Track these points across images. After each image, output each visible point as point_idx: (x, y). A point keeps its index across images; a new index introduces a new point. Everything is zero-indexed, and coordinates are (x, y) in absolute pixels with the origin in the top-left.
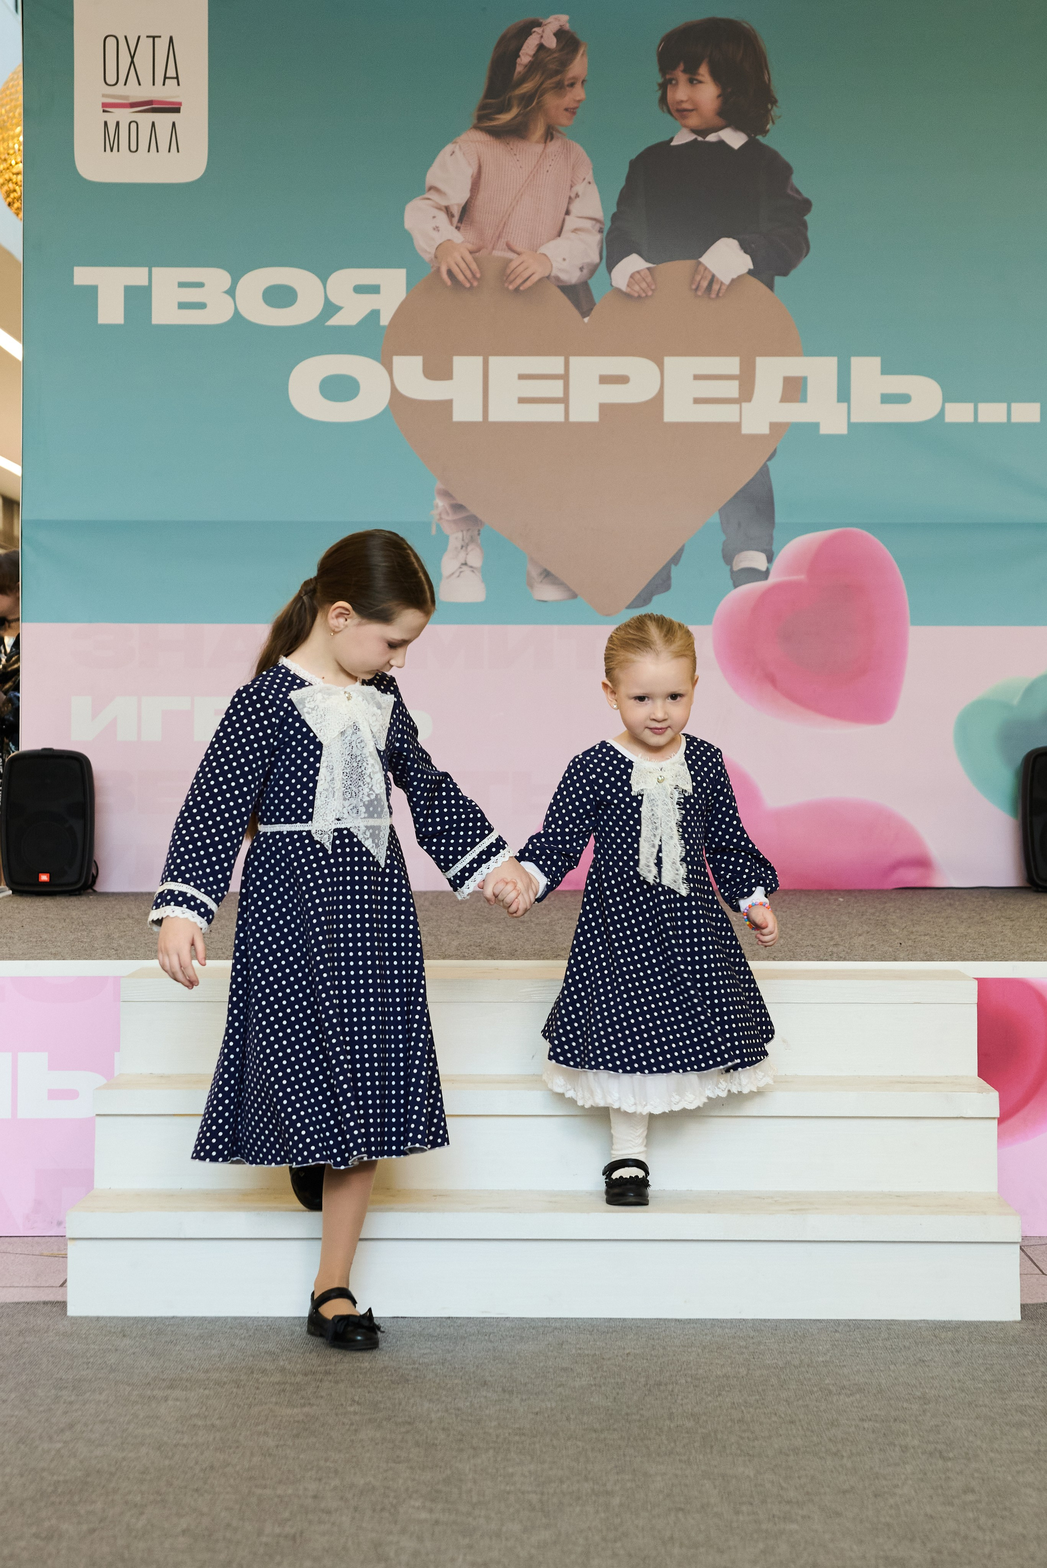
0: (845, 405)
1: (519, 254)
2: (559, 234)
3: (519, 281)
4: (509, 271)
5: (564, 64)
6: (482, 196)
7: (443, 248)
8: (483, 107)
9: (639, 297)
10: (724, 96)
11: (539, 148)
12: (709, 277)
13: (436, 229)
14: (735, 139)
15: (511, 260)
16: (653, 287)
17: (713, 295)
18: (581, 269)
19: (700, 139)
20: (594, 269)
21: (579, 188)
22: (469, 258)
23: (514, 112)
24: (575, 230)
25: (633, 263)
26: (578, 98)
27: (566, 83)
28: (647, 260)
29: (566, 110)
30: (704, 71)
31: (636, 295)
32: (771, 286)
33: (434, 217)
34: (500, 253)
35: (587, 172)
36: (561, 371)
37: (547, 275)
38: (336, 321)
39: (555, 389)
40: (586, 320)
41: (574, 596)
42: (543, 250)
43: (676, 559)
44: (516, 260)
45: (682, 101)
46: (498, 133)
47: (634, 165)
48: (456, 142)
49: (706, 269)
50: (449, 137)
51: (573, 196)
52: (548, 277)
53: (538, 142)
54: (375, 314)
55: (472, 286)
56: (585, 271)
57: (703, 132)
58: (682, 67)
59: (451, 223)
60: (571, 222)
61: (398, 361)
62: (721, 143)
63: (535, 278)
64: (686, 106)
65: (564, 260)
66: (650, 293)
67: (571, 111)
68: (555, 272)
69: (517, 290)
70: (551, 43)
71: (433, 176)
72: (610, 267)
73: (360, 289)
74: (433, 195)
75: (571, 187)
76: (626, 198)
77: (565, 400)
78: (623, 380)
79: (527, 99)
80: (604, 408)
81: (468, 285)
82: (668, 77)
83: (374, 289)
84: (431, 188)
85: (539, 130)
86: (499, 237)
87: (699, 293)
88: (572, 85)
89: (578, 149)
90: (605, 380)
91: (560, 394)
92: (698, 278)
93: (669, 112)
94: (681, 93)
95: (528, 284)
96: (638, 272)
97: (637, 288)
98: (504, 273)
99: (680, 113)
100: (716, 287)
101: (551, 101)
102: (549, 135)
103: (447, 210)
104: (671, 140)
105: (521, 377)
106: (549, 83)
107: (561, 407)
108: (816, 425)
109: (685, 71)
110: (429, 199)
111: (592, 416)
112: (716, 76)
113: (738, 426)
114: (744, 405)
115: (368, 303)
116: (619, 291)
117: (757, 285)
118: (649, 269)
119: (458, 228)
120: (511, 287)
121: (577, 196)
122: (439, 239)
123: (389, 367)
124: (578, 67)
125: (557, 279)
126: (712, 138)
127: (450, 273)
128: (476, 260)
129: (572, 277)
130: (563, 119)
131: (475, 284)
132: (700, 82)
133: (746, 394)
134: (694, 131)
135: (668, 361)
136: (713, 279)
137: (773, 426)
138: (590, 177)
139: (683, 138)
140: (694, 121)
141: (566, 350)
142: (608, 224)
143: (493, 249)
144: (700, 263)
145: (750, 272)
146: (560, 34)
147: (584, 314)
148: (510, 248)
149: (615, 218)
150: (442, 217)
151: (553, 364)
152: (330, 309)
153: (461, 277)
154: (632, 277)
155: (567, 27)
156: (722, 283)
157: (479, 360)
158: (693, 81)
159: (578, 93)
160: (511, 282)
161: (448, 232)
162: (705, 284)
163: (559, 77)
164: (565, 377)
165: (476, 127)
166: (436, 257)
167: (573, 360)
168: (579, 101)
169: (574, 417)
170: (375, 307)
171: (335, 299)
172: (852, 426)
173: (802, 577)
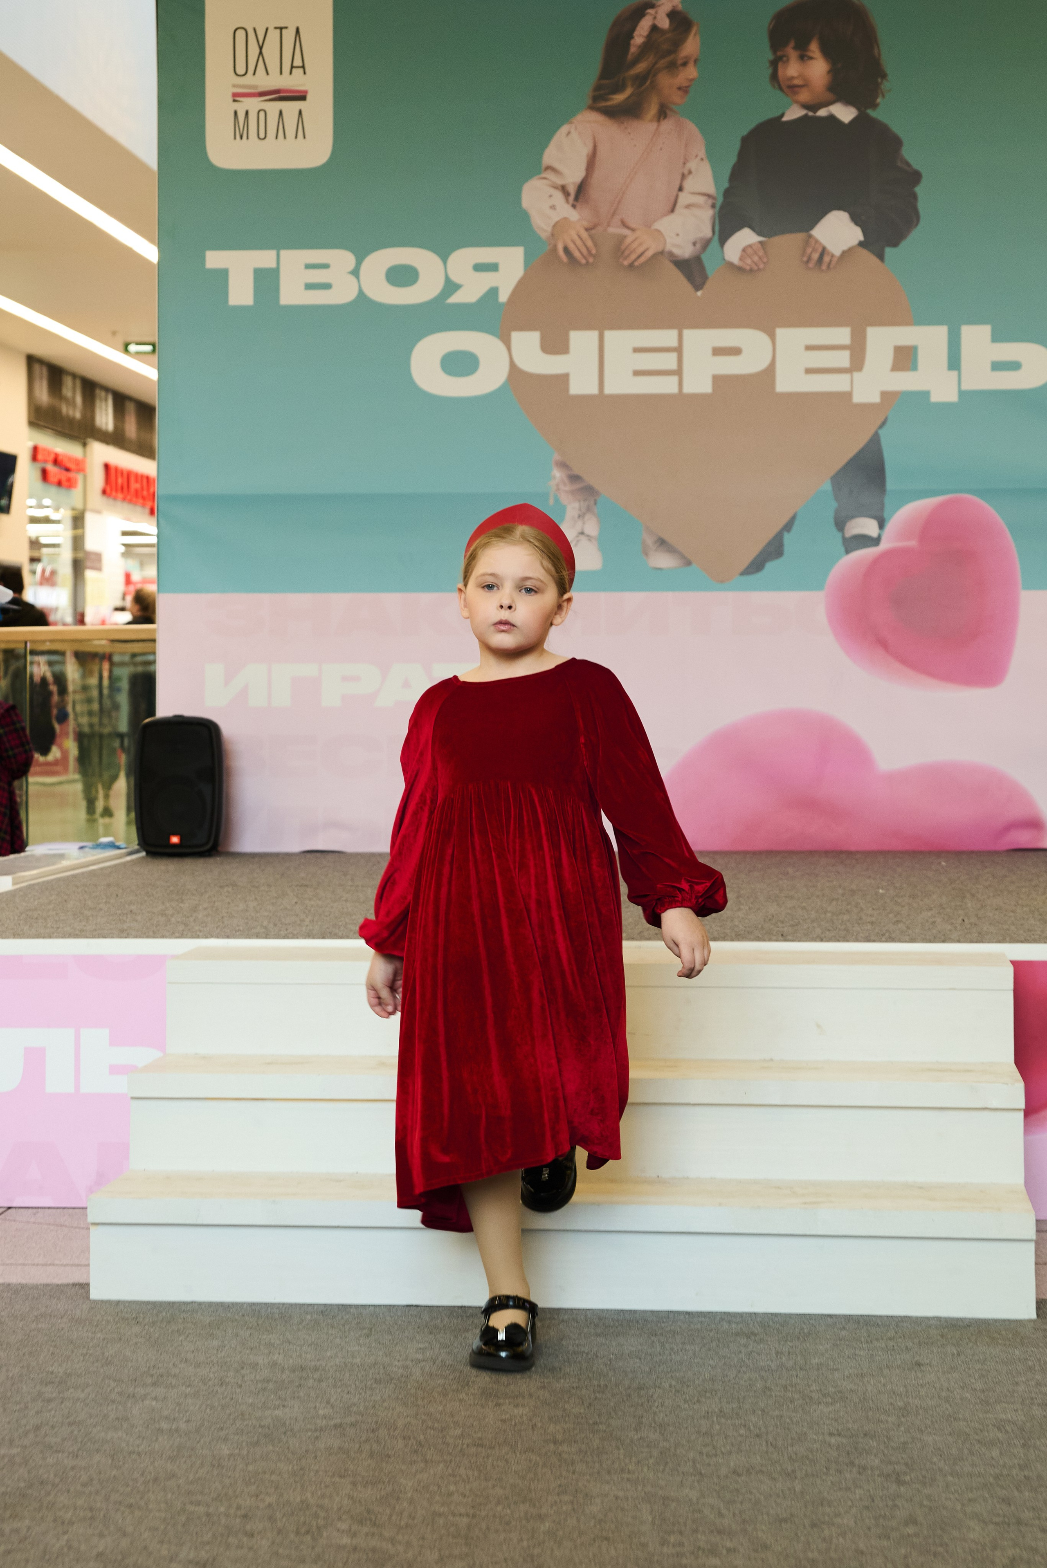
0: (955, 374)
1: (633, 230)
2: (672, 210)
3: (633, 257)
4: (623, 247)
5: (677, 44)
6: (597, 174)
7: (560, 226)
8: (597, 88)
9: (751, 270)
10: (833, 72)
11: (653, 126)
12: (820, 250)
13: (553, 207)
14: (845, 113)
15: (624, 237)
16: (765, 260)
17: (824, 267)
18: (694, 244)
19: (811, 114)
20: (706, 243)
21: (692, 165)
22: (585, 235)
23: (628, 92)
24: (688, 206)
25: (745, 237)
26: (691, 77)
27: (680, 62)
28: (759, 234)
29: (679, 88)
30: (814, 48)
31: (748, 268)
32: (881, 257)
33: (551, 196)
34: (615, 230)
36: (674, 343)
37: (660, 249)
38: (456, 298)
39: (669, 361)
40: (699, 293)
41: (689, 563)
42: (658, 225)
43: (788, 527)
44: (630, 236)
45: (792, 78)
46: (614, 113)
47: (745, 140)
48: (571, 123)
49: (817, 241)
50: (566, 117)
51: (686, 172)
52: (662, 253)
53: (651, 121)
54: (493, 292)
55: (587, 263)
56: (698, 246)
57: (814, 107)
58: (792, 44)
59: (567, 201)
60: (684, 198)
61: (517, 337)
62: (832, 118)
63: (649, 254)
64: (797, 82)
65: (678, 235)
66: (762, 266)
67: (684, 90)
68: (669, 248)
69: (631, 265)
70: (664, 23)
71: (550, 156)
72: (723, 241)
73: (479, 268)
74: (549, 175)
75: (684, 163)
76: (736, 174)
77: (678, 372)
78: (735, 351)
79: (641, 79)
80: (718, 380)
81: (583, 261)
82: (779, 54)
83: (493, 267)
84: (549, 168)
85: (653, 110)
86: (614, 214)
87: (811, 265)
88: (685, 64)
90: (718, 351)
91: (674, 366)
92: (809, 250)
93: (781, 88)
94: (792, 70)
95: (643, 259)
96: (750, 246)
98: (619, 249)
99: (791, 89)
100: (826, 259)
101: (665, 81)
102: (663, 113)
103: (564, 189)
104: (782, 115)
105: (637, 350)
106: (662, 63)
107: (675, 379)
108: (926, 394)
109: (795, 48)
110: (545, 178)
111: (706, 387)
112: (826, 53)
113: (848, 395)
114: (856, 375)
115: (487, 281)
116: (731, 265)
118: (761, 243)
119: (574, 206)
120: (626, 263)
121: (690, 172)
122: (555, 217)
123: (507, 343)
124: (691, 46)
125: (671, 254)
126: (822, 113)
127: (566, 250)
128: (592, 237)
129: (685, 251)
130: (676, 97)
131: (591, 260)
132: (811, 58)
133: (857, 362)
134: (805, 106)
135: (780, 332)
136: (824, 251)
137: (884, 394)
138: (702, 153)
139: (793, 113)
140: (804, 96)
141: (680, 323)
142: (720, 201)
143: (609, 225)
144: (810, 236)
145: (861, 244)
146: (673, 15)
147: (698, 287)
148: (624, 225)
149: (727, 193)
150: (559, 196)
151: (668, 337)
152: (451, 287)
153: (577, 254)
154: (744, 250)
156: (833, 256)
157: (594, 335)
158: (804, 57)
159: (691, 72)
160: (626, 258)
161: (564, 210)
162: (816, 256)
163: (672, 57)
164: (679, 350)
165: (592, 108)
166: (553, 235)
167: (687, 333)
168: (691, 80)
169: (688, 389)
170: (494, 284)
171: (455, 278)
172: (963, 394)
173: (913, 543)
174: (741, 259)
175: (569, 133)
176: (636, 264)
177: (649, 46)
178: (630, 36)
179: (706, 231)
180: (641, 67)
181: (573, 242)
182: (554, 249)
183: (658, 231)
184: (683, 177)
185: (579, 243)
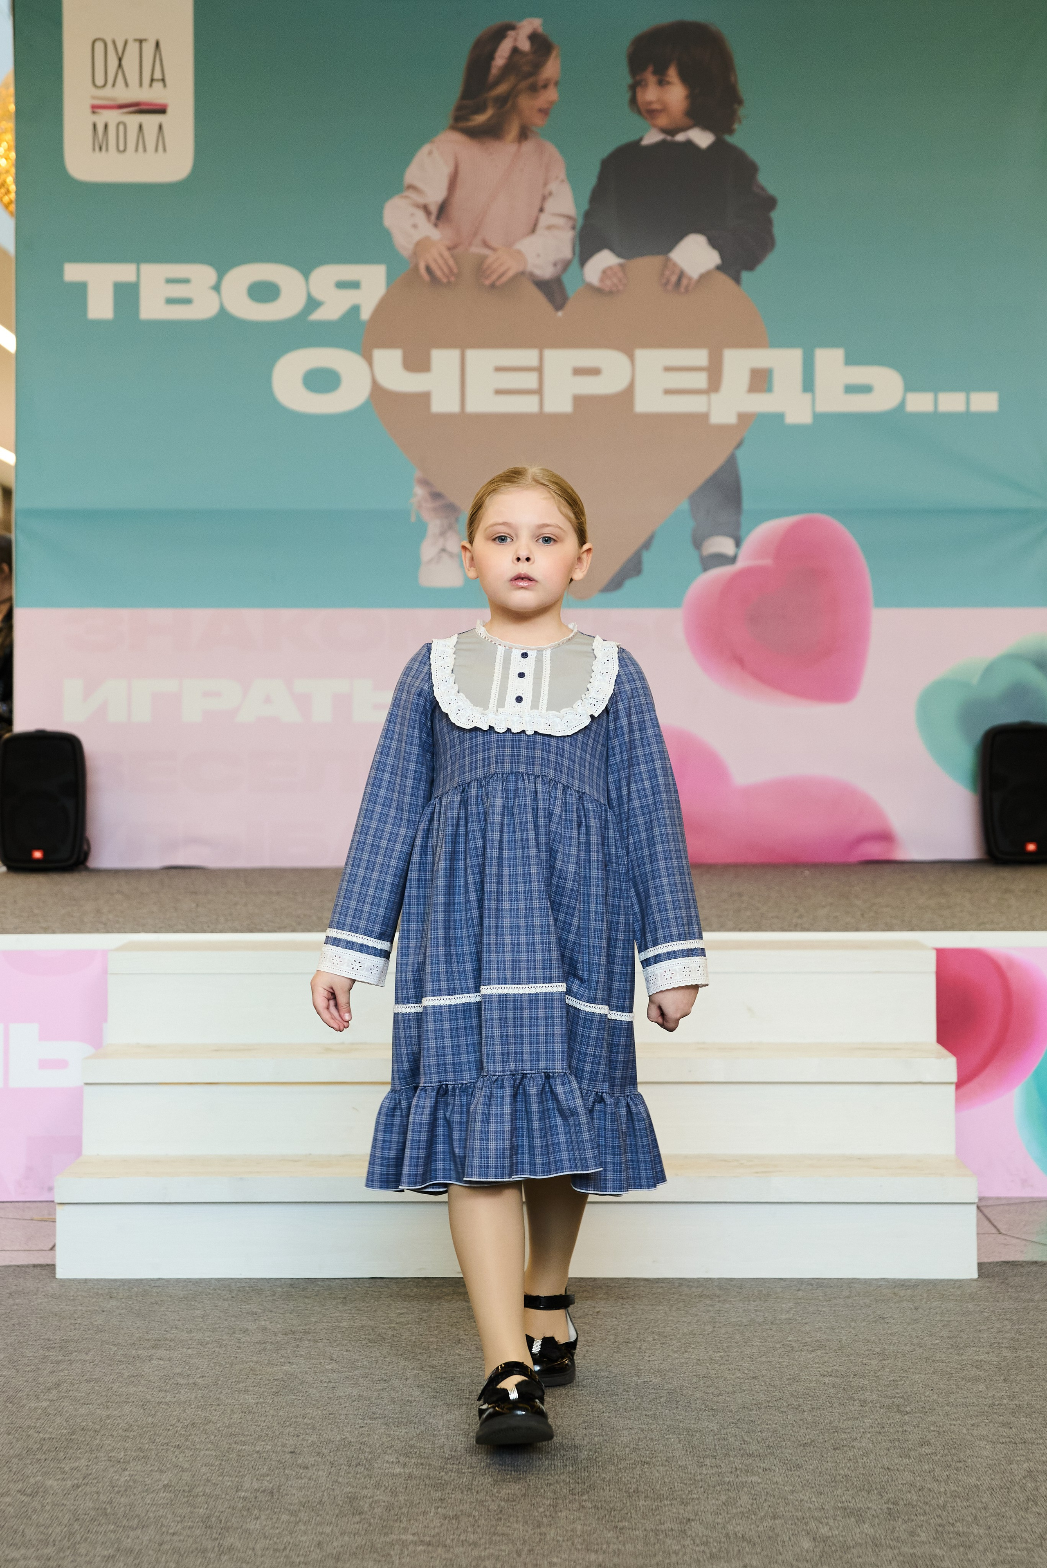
0: (809, 396)
2: (533, 230)
3: (494, 277)
4: (485, 266)
5: (537, 68)
6: (460, 193)
7: (422, 246)
8: (459, 108)
10: (692, 97)
13: (415, 226)
18: (555, 265)
19: (669, 138)
20: (567, 265)
21: (553, 186)
22: (446, 254)
24: (549, 228)
25: (605, 259)
27: (541, 83)
30: (672, 74)
31: (607, 289)
33: (412, 215)
34: (477, 249)
35: (559, 170)
36: (535, 362)
37: (521, 269)
38: (317, 315)
39: (530, 381)
44: (492, 257)
45: (650, 103)
46: (476, 134)
51: (546, 193)
52: (522, 273)
54: (355, 310)
55: (449, 283)
56: (559, 267)
58: (650, 69)
60: (545, 219)
61: (379, 355)
62: (689, 144)
63: (511, 274)
64: (656, 106)
65: (538, 255)
66: (621, 287)
67: (544, 112)
68: (530, 268)
69: (493, 286)
70: (525, 45)
71: (412, 175)
72: (583, 262)
73: (342, 285)
74: (411, 194)
75: (545, 184)
76: (598, 196)
77: (539, 391)
78: (595, 372)
79: (502, 101)
80: (578, 400)
81: (445, 280)
82: (638, 78)
83: (355, 285)
84: (411, 187)
85: (514, 130)
86: (475, 234)
88: (545, 86)
89: (551, 149)
90: (579, 372)
91: (533, 385)
93: (639, 112)
94: (651, 94)
95: (504, 279)
96: (610, 268)
97: (608, 283)
98: (480, 268)
99: (650, 113)
101: (527, 104)
102: (524, 134)
103: (426, 209)
104: (641, 139)
105: (498, 369)
106: (523, 85)
107: (536, 398)
108: (781, 416)
109: (655, 73)
110: (406, 197)
111: (566, 407)
112: (685, 78)
113: (706, 416)
114: (713, 396)
115: (348, 298)
119: (436, 225)
120: (487, 282)
121: (550, 194)
122: (417, 236)
123: (369, 359)
124: (551, 69)
127: (428, 269)
128: (453, 256)
129: (546, 272)
130: (537, 120)
131: (453, 279)
132: (669, 83)
133: (715, 384)
135: (639, 353)
137: (740, 416)
138: (562, 175)
139: (652, 137)
141: (541, 343)
142: (580, 222)
143: (470, 244)
146: (534, 37)
147: (559, 307)
148: (486, 244)
149: (587, 215)
150: (420, 215)
151: (528, 357)
152: (313, 304)
153: (438, 273)
154: (604, 272)
155: (540, 30)
157: (456, 352)
159: (551, 94)
160: (487, 278)
161: (426, 229)
163: (530, 80)
164: (539, 369)
165: (454, 128)
166: (415, 253)
167: (547, 353)
168: (552, 103)
169: (549, 408)
170: (356, 301)
171: (317, 294)
172: (818, 417)
173: (768, 562)
174: (602, 280)
175: (430, 153)
176: (498, 283)
177: (510, 67)
178: (491, 57)
179: (567, 252)
180: (502, 89)
181: (435, 261)
182: (416, 268)
183: (519, 252)
184: (544, 199)
185: (441, 262)
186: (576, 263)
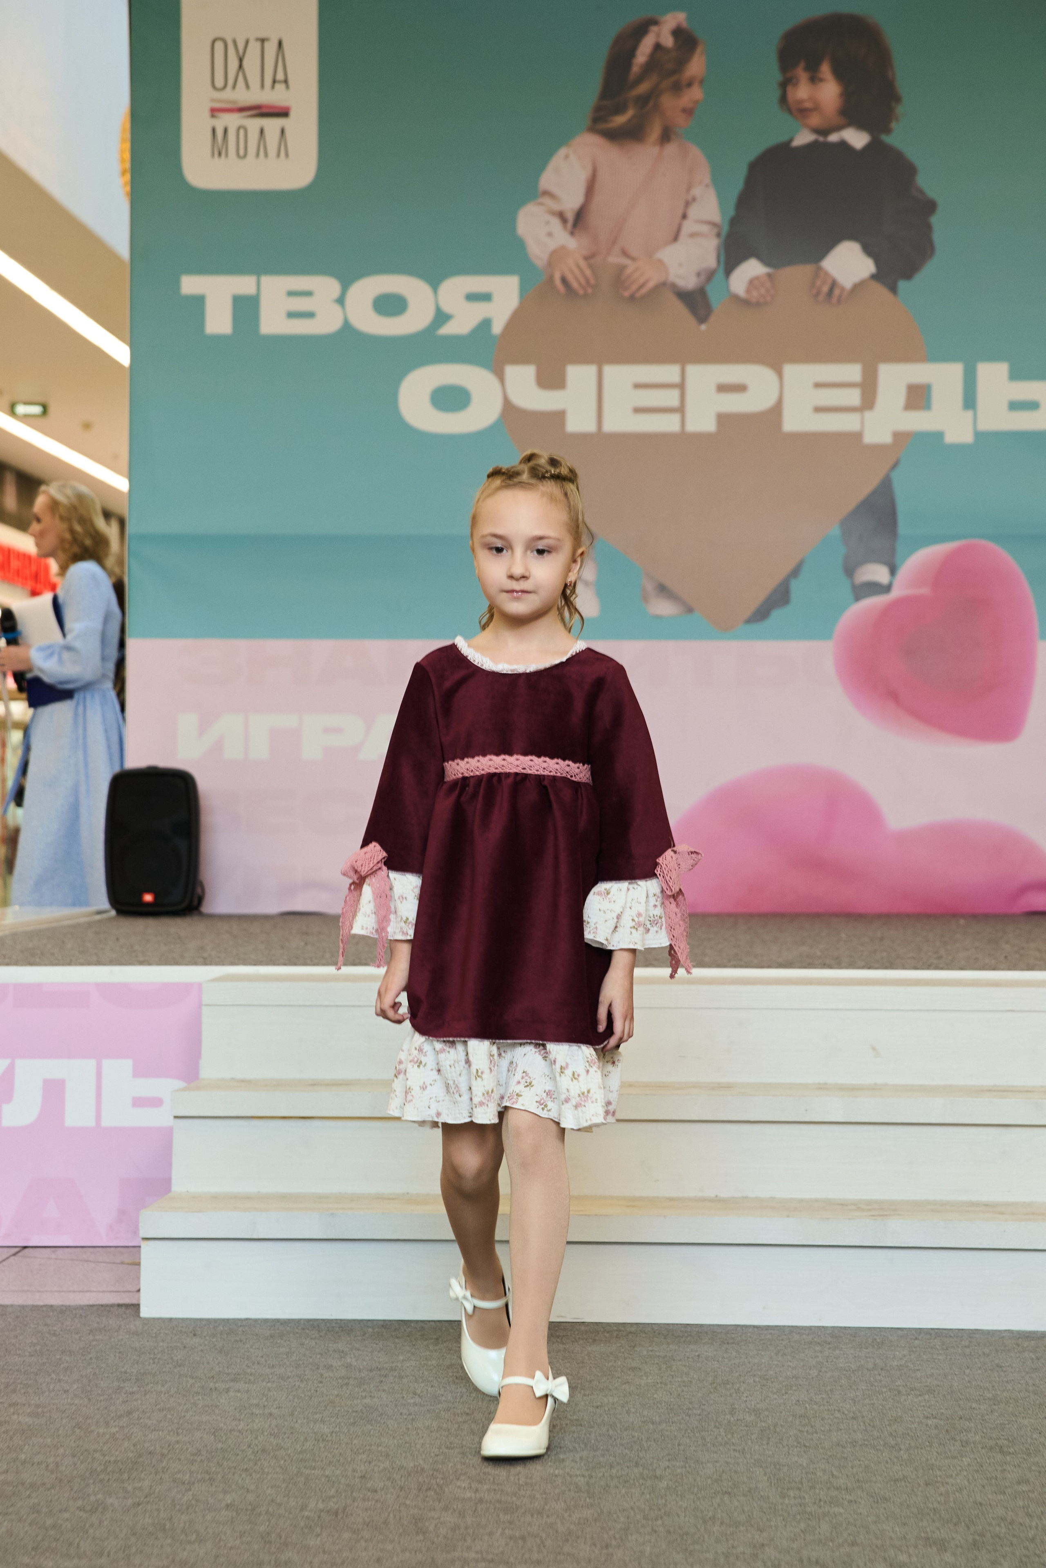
0: (971, 412)
1: (634, 259)
2: (676, 238)
3: (634, 287)
5: (682, 63)
8: (598, 109)
9: (758, 304)
10: (847, 95)
12: (830, 282)
13: (550, 235)
14: (857, 139)
17: (834, 300)
19: (821, 139)
20: (711, 275)
21: (697, 191)
22: (583, 264)
24: (693, 235)
28: (766, 263)
32: (893, 289)
34: (615, 259)
35: (704, 174)
36: (676, 379)
38: (447, 330)
39: (671, 398)
40: (703, 327)
41: (690, 610)
44: (631, 266)
46: (614, 136)
49: (827, 274)
50: (564, 139)
54: (486, 324)
55: (586, 295)
57: (824, 132)
60: (688, 226)
61: (511, 371)
62: (843, 145)
63: (651, 284)
64: (808, 105)
66: (769, 299)
67: (688, 112)
69: (632, 298)
70: (668, 41)
71: (547, 180)
72: (728, 271)
73: (472, 297)
74: (547, 201)
75: (689, 189)
76: (744, 201)
77: (681, 410)
78: (740, 388)
79: (644, 101)
80: (722, 418)
81: (581, 292)
82: (789, 75)
83: (486, 297)
84: (546, 193)
85: (655, 132)
87: (821, 298)
88: (690, 85)
89: (695, 151)
90: (723, 388)
91: (675, 403)
92: (818, 283)
93: (790, 111)
94: (802, 92)
95: (644, 291)
96: (757, 278)
97: (755, 294)
98: (619, 279)
99: (801, 112)
100: (837, 292)
102: (666, 136)
103: (562, 216)
104: (791, 140)
105: (637, 386)
107: (676, 418)
108: (940, 435)
110: (541, 204)
111: (709, 425)
113: (858, 436)
114: (868, 414)
115: (479, 311)
116: (736, 298)
117: (880, 290)
118: (769, 275)
119: (572, 233)
120: (626, 294)
121: (694, 199)
122: (553, 245)
123: (500, 376)
124: (696, 66)
125: (673, 286)
126: (833, 138)
127: (564, 280)
128: (590, 266)
129: (689, 282)
131: (590, 291)
133: (868, 401)
134: (816, 131)
135: (788, 369)
136: (834, 284)
137: (897, 436)
138: (707, 179)
139: (803, 138)
140: (815, 120)
141: (683, 358)
142: (725, 229)
144: (820, 269)
145: (874, 277)
148: (625, 253)
149: (733, 222)
150: (556, 223)
151: (670, 372)
152: (441, 317)
153: (575, 285)
155: (685, 24)
156: (843, 289)
157: (592, 369)
158: (815, 79)
159: (696, 93)
161: (562, 238)
162: (825, 289)
164: (681, 386)
167: (690, 368)
168: (697, 102)
169: (692, 427)
170: (487, 315)
171: (446, 308)
172: (979, 436)
173: (925, 591)
174: (748, 291)
175: (567, 157)
176: (638, 295)
177: (652, 64)
178: (632, 54)
179: (711, 262)
180: (643, 88)
181: (571, 271)
182: (551, 279)
183: (661, 262)
184: (687, 204)
185: (577, 271)
186: (721, 273)
